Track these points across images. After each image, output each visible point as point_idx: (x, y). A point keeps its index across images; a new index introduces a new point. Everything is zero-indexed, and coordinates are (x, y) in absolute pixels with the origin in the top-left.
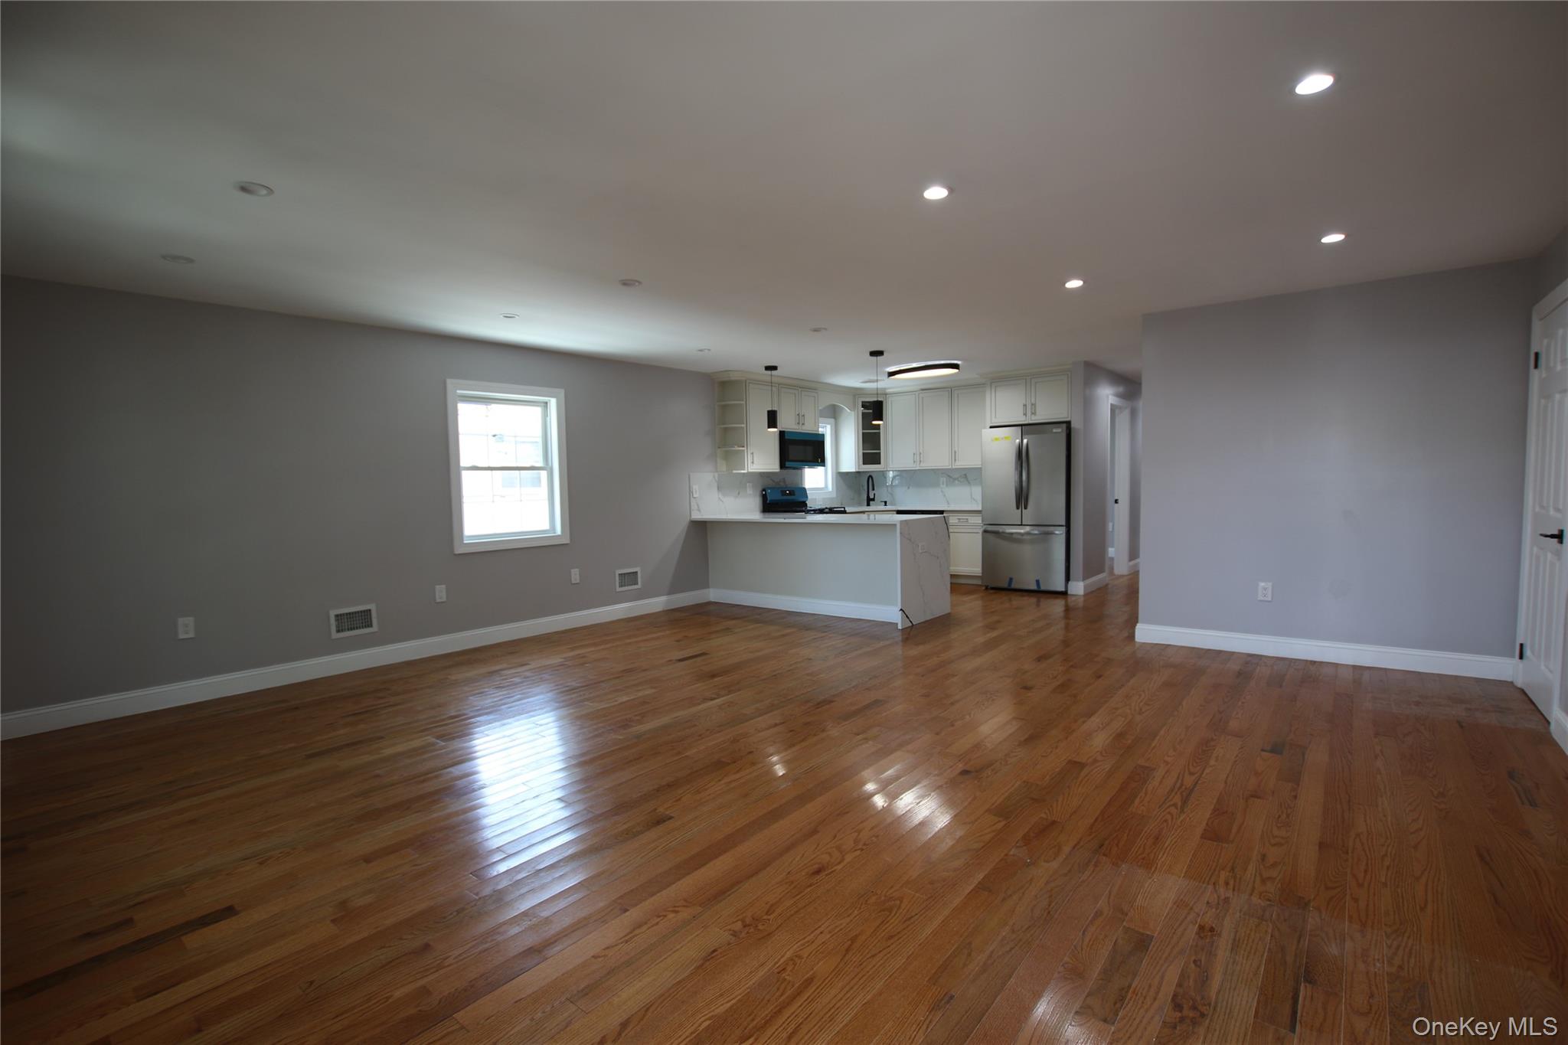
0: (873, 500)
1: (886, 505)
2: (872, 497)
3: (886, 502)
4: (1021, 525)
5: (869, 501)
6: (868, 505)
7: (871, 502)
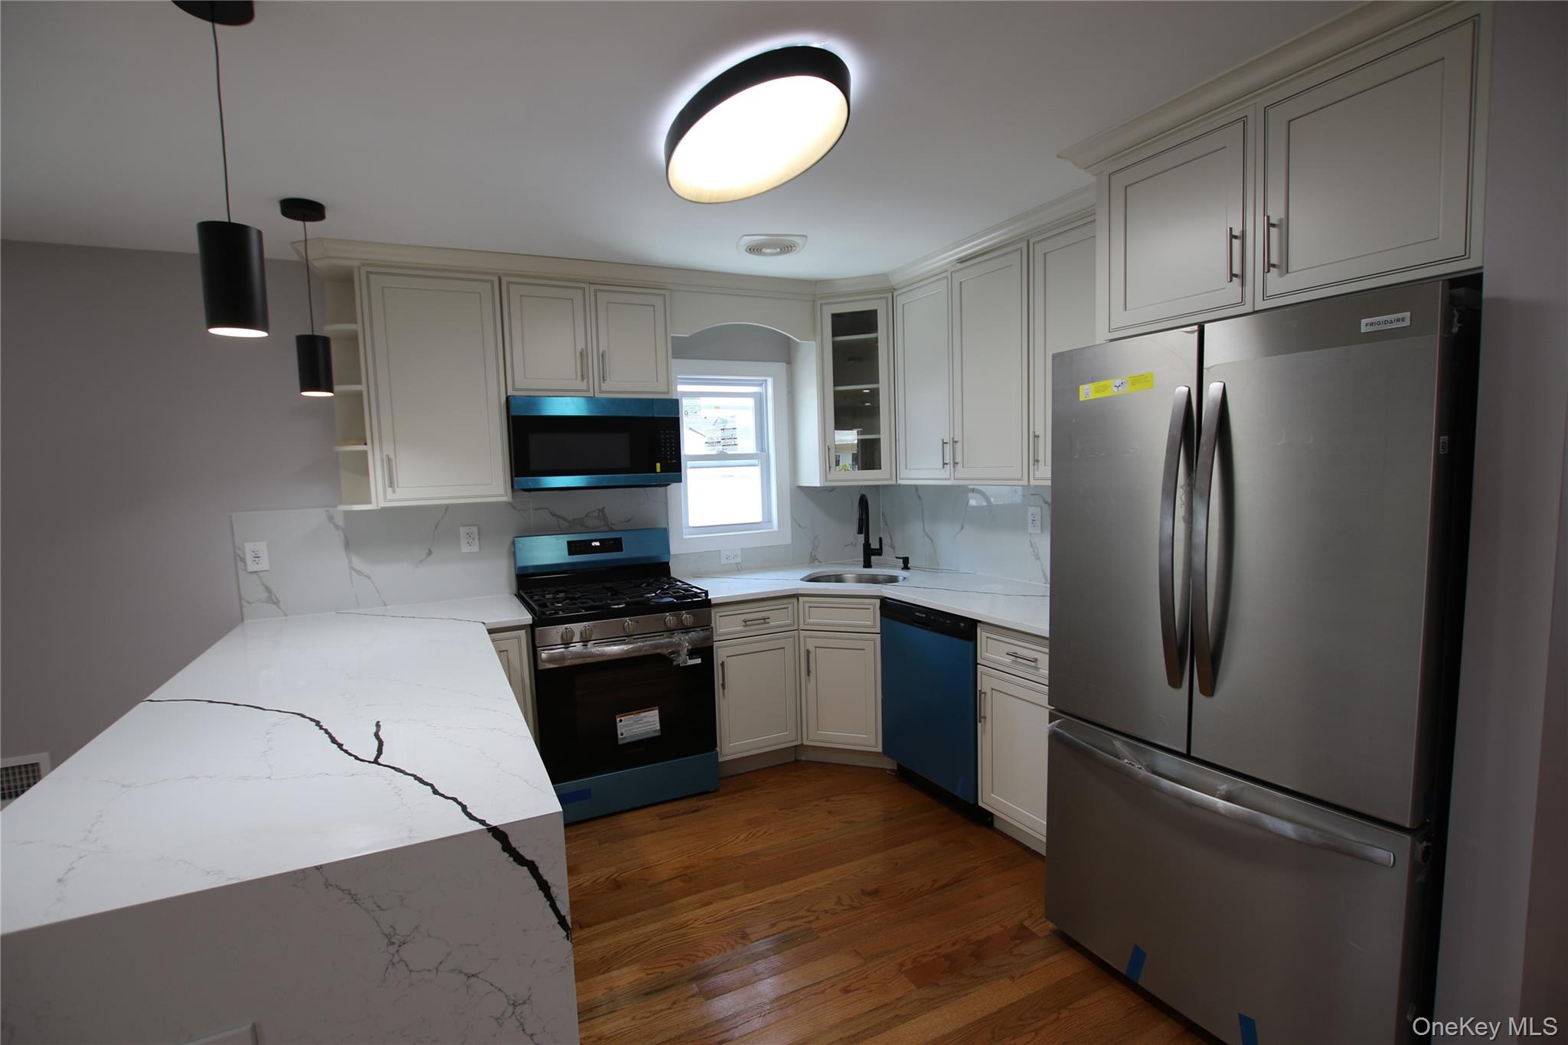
0: (879, 552)
1: (906, 567)
2: (875, 545)
3: (906, 561)
4: (1187, 756)
5: (870, 554)
6: (867, 564)
7: (873, 557)
